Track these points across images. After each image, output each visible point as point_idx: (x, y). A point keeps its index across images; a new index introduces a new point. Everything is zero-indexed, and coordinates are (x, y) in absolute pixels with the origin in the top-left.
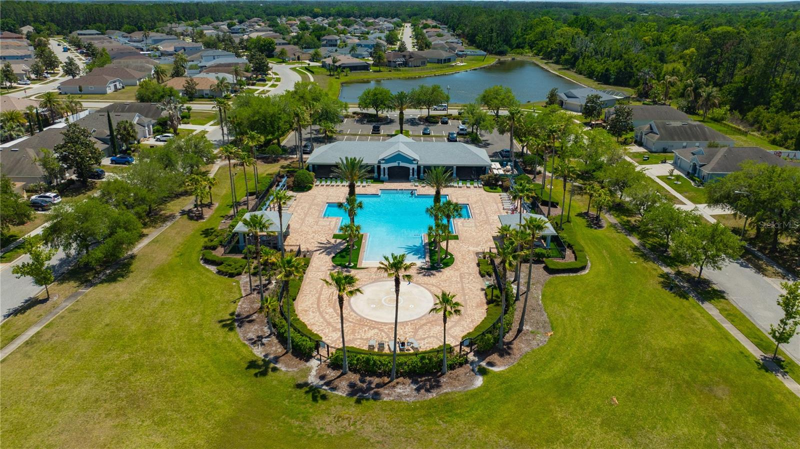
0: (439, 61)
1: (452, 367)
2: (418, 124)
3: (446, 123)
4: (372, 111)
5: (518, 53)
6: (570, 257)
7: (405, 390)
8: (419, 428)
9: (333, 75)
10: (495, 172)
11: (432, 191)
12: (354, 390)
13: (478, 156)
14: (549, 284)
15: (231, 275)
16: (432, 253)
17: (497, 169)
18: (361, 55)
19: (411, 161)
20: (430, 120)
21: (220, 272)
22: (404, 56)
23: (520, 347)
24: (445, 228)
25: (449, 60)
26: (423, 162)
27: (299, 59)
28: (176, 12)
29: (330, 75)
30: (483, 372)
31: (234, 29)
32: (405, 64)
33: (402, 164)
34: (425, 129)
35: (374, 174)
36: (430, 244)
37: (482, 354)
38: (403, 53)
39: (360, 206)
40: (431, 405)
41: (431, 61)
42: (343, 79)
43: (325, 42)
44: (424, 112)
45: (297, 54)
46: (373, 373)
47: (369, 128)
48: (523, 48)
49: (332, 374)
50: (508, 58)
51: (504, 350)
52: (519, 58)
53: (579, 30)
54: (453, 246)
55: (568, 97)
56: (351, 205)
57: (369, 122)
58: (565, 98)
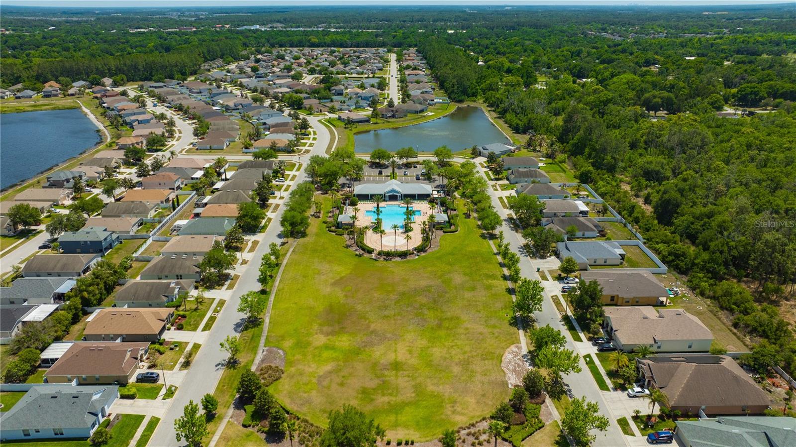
0: (416, 112)
1: (410, 254)
2: (401, 168)
3: (416, 167)
4: (377, 161)
5: (472, 101)
6: (453, 228)
7: (398, 259)
8: (401, 265)
9: (348, 128)
10: (434, 196)
11: (406, 206)
12: (385, 259)
13: (427, 188)
14: (443, 236)
15: (341, 235)
16: (406, 228)
17: (435, 195)
18: (362, 106)
19: (398, 192)
20: (408, 166)
21: (336, 234)
22: (392, 111)
23: (430, 251)
24: (410, 219)
25: (422, 111)
26: (403, 193)
27: (321, 111)
28: (203, 53)
29: (345, 128)
30: (418, 255)
31: (258, 74)
32: (393, 116)
33: (394, 194)
34: (405, 172)
35: (382, 198)
36: (405, 225)
37: (418, 252)
38: (392, 109)
39: (381, 212)
40: (404, 261)
41: (411, 112)
42: (355, 131)
43: (334, 92)
44: (405, 161)
45: (320, 108)
46: (389, 256)
47: (377, 171)
48: (476, 96)
49: (379, 256)
50: (464, 105)
51: (425, 251)
52: (472, 104)
53: (520, 79)
54: (413, 225)
55: (484, 149)
56: (378, 211)
57: (376, 167)
58: (482, 150)
